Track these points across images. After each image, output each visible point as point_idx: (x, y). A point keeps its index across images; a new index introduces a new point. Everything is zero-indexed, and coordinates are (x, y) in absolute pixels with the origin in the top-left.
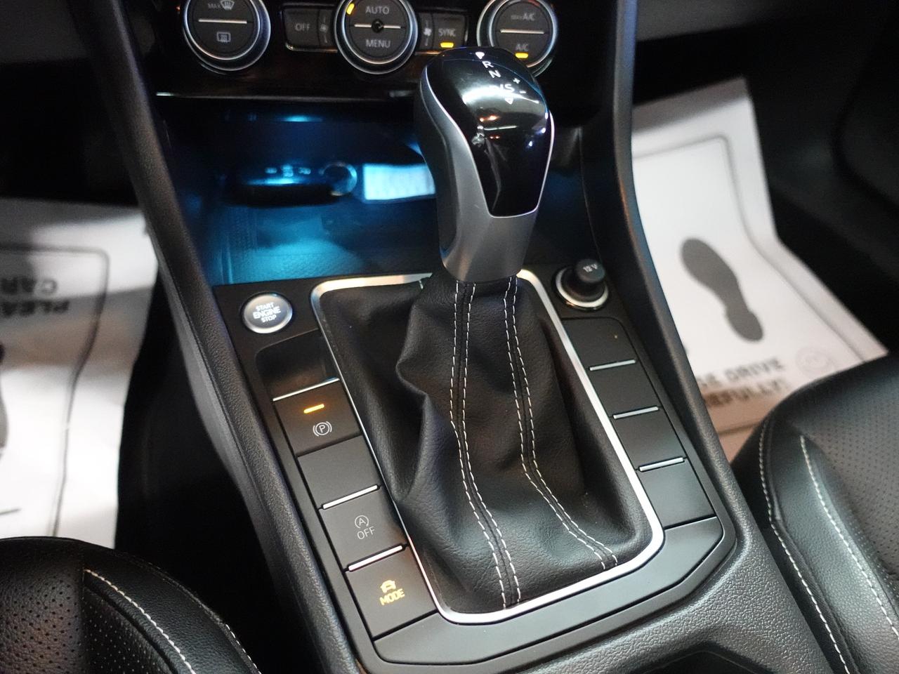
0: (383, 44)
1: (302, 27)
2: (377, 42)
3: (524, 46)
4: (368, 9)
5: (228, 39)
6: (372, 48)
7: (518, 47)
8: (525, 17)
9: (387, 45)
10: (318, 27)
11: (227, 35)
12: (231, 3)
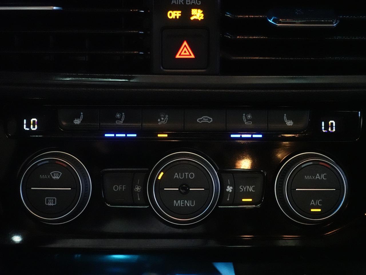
0: (189, 204)
1: (119, 188)
2: (184, 202)
3: (318, 202)
4: (176, 176)
5: (54, 203)
6: (179, 207)
7: (312, 202)
8: (318, 177)
9: (192, 204)
10: (133, 187)
11: (54, 200)
12: (59, 174)
